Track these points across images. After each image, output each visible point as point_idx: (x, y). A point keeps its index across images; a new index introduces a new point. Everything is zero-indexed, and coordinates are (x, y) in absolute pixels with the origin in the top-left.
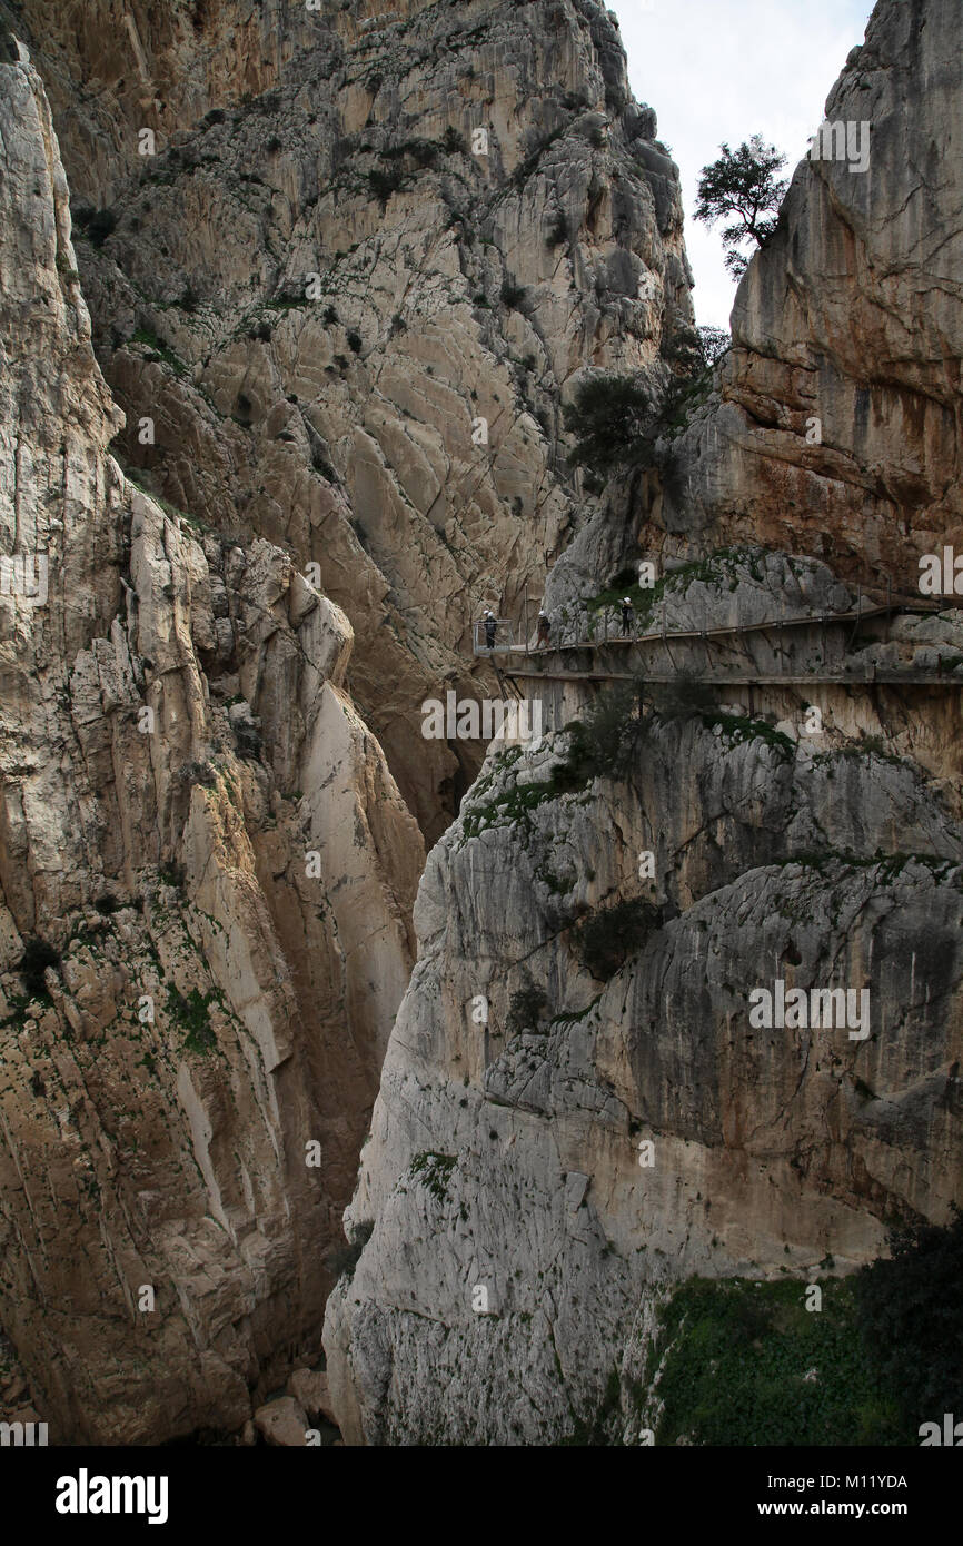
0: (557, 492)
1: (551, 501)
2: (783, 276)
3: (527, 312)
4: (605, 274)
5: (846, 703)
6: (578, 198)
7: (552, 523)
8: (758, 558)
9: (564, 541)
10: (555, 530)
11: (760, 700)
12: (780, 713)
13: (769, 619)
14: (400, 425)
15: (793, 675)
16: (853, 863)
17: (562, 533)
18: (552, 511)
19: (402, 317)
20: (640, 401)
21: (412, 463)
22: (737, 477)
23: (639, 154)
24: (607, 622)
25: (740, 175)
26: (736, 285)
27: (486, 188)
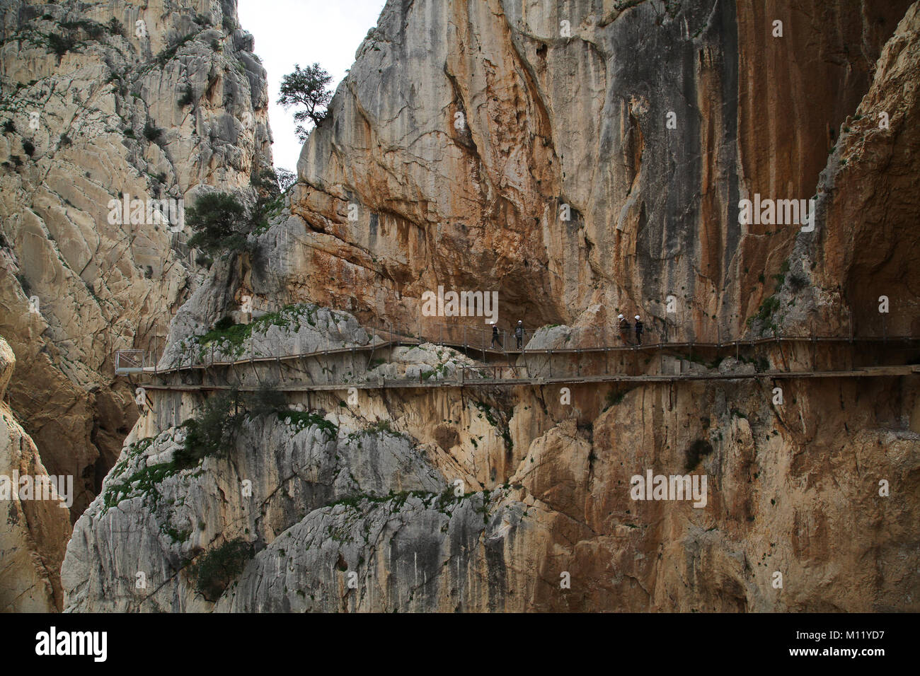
0: (178, 264)
1: (173, 270)
2: (329, 144)
3: (162, 145)
4: (217, 128)
5: (367, 401)
6: (201, 78)
7: (174, 285)
8: (312, 312)
9: (182, 297)
10: (176, 290)
11: (315, 400)
12: (327, 408)
13: (319, 350)
14: (63, 210)
15: (335, 384)
16: (376, 500)
17: (181, 291)
18: (174, 277)
19: (68, 136)
20: (239, 210)
21: (71, 237)
22: (299, 261)
23: (241, 59)
24: (213, 352)
25: (306, 83)
26: (301, 146)
27: (137, 61)
